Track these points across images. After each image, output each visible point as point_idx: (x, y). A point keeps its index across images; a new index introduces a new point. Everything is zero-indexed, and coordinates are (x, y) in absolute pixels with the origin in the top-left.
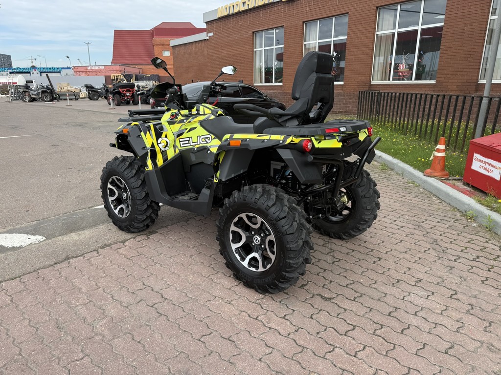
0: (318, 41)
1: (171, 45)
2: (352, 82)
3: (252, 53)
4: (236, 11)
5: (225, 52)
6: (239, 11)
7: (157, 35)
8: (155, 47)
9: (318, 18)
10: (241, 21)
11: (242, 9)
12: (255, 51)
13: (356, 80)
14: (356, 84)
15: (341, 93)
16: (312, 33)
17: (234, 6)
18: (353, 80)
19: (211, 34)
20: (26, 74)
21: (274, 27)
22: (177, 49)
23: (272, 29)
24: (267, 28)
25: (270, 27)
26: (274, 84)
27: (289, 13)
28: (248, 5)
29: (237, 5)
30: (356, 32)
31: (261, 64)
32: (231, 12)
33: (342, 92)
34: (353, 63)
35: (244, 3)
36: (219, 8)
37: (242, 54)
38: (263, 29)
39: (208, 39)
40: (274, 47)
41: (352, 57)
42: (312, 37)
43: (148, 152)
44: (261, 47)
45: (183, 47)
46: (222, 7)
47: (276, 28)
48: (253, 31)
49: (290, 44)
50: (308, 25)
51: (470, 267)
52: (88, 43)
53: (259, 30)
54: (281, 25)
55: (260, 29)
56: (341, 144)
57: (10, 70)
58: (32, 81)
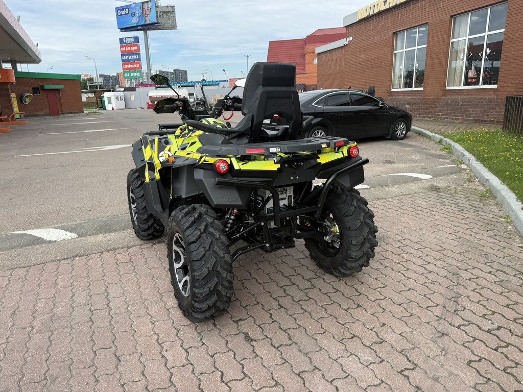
0: (468, 37)
1: (316, 52)
2: (509, 85)
3: (392, 56)
4: (376, 11)
5: (363, 56)
6: (380, 11)
7: (309, 43)
8: (306, 55)
9: (469, 9)
10: (382, 22)
11: (383, 8)
12: (396, 54)
13: (514, 82)
14: (515, 88)
15: (493, 99)
16: (462, 29)
17: (374, 6)
18: (510, 82)
19: (350, 39)
20: (191, 88)
21: (416, 25)
22: (322, 56)
23: (415, 27)
24: (409, 27)
25: (412, 26)
26: (413, 89)
27: (435, 8)
28: (390, 3)
29: (378, 4)
30: (517, 23)
31: (401, 67)
32: (372, 13)
33: (495, 97)
34: (511, 61)
35: (385, 2)
36: (360, 10)
37: (380, 57)
38: (405, 28)
39: (347, 44)
40: (416, 48)
41: (510, 54)
42: (461, 33)
43: (145, 165)
44: (402, 49)
45: (327, 54)
46: (362, 8)
47: (420, 26)
48: (394, 31)
49: (434, 43)
50: (457, 20)
51: (471, 339)
52: (247, 56)
53: (400, 30)
54: (424, 22)
55: (402, 29)
56: (279, 166)
57: (179, 85)
58: (193, 94)
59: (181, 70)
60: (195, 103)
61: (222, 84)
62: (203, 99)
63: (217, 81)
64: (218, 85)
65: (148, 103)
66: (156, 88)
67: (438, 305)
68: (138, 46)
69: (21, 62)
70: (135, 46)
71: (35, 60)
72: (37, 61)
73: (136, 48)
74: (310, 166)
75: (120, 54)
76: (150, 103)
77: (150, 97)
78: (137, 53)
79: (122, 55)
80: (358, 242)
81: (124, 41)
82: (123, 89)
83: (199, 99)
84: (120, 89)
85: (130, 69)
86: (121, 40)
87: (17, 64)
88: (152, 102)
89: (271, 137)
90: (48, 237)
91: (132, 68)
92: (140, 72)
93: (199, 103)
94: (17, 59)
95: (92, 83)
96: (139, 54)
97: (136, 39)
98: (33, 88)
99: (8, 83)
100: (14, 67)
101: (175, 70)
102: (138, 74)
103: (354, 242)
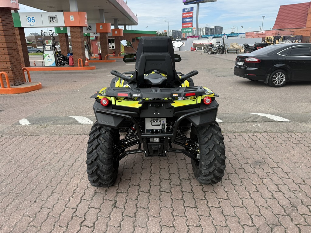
8: (308, 15)
20: (220, 38)
52: (264, 16)
56: (141, 105)
57: (213, 36)
58: (219, 42)
59: (219, 27)
60: (217, 48)
61: (240, 36)
62: (223, 45)
63: (237, 34)
64: (238, 36)
65: (192, 48)
66: (199, 38)
67: (255, 226)
68: (192, 13)
69: (129, 25)
70: (191, 13)
71: (134, 23)
72: (136, 24)
73: (191, 14)
74: (168, 107)
75: (182, 18)
76: (193, 48)
77: (193, 44)
78: (191, 17)
79: (183, 19)
80: (205, 164)
81: (185, 10)
82: (180, 39)
83: (221, 45)
84: (179, 39)
85: (186, 27)
86: (184, 10)
87: (127, 26)
88: (194, 47)
89: (154, 85)
90: (81, 121)
91: (187, 27)
92: (191, 28)
93: (220, 48)
94: (126, 23)
95: (166, 35)
96: (192, 18)
97: (192, 9)
98: (132, 39)
99: (120, 36)
100: (125, 28)
101: (215, 27)
102: (190, 30)
103: (203, 163)
